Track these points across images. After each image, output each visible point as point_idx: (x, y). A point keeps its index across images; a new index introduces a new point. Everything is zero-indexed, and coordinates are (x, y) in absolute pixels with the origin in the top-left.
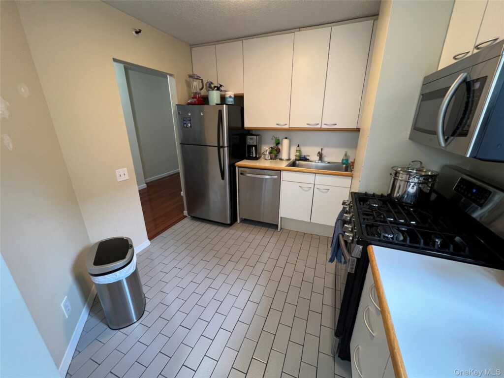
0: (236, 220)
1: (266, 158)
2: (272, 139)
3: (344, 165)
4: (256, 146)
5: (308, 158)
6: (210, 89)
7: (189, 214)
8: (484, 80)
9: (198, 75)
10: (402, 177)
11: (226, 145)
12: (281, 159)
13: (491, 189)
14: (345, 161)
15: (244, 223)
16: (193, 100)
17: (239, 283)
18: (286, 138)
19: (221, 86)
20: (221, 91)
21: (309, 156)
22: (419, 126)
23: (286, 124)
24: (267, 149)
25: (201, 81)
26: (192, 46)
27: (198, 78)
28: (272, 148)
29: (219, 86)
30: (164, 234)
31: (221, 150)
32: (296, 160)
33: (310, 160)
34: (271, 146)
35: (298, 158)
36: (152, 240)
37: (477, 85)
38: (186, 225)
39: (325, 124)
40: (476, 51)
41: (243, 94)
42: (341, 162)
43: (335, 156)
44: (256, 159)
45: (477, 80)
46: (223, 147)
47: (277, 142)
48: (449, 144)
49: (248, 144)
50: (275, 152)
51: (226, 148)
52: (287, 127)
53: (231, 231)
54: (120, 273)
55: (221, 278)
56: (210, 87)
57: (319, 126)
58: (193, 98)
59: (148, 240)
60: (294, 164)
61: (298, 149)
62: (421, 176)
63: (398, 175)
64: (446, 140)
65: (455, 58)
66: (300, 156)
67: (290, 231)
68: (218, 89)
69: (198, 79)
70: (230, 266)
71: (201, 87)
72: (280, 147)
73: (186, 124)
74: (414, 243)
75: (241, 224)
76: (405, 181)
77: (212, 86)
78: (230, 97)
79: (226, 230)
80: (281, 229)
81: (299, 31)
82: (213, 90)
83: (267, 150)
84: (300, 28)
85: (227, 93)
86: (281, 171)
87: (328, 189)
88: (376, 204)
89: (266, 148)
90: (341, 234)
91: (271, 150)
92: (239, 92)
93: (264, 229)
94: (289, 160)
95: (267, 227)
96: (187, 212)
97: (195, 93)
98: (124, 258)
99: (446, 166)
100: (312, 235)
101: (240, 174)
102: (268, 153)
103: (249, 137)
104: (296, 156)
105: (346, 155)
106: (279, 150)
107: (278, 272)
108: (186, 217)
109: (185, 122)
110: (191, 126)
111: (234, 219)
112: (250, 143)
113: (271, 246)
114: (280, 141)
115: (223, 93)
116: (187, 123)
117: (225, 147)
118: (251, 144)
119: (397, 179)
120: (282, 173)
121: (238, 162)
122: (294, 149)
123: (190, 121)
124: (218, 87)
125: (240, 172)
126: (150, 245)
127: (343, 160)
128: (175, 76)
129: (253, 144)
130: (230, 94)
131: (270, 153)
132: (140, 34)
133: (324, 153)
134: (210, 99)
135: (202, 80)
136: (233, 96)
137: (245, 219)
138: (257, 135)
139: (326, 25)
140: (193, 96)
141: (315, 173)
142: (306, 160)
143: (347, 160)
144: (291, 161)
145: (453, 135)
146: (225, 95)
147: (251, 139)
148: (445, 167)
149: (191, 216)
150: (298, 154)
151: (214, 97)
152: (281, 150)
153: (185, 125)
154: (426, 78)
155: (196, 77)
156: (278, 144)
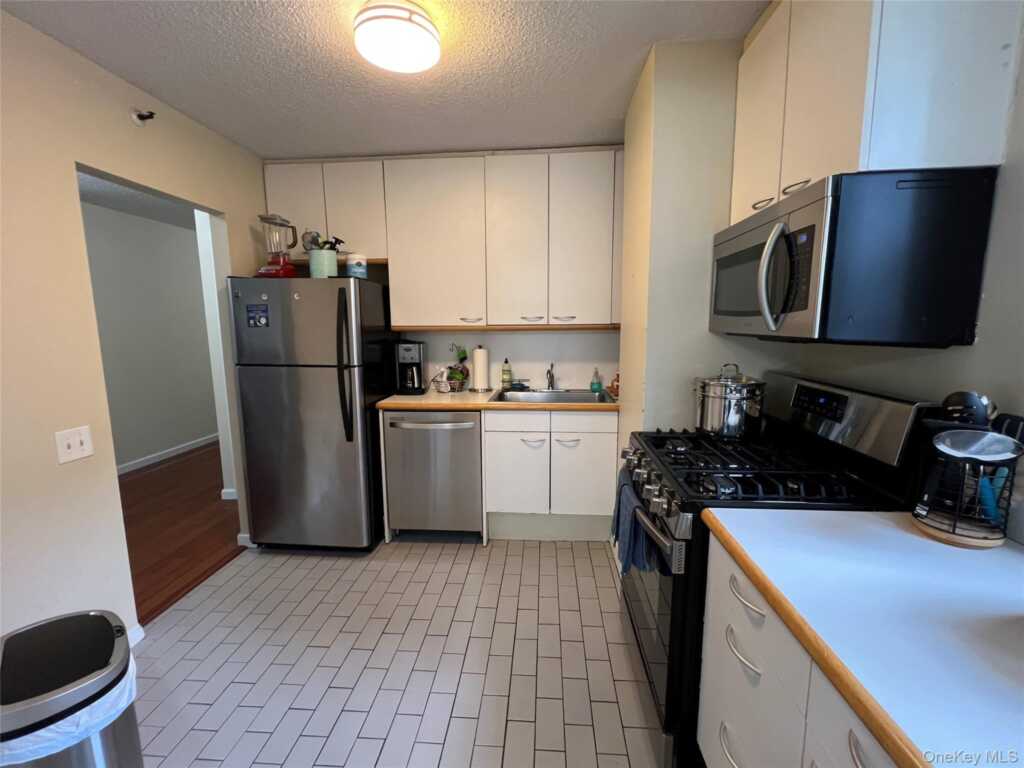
0: (382, 537)
1: (442, 389)
2: (452, 350)
3: (597, 394)
4: (418, 366)
5: (526, 384)
6: (314, 247)
7: (254, 539)
8: (810, 231)
9: (284, 217)
10: (714, 391)
11: (356, 363)
12: (473, 390)
13: (847, 393)
14: (596, 387)
15: (402, 541)
16: (269, 268)
17: (421, 681)
18: (480, 347)
19: (338, 241)
20: (338, 252)
21: (528, 380)
22: (723, 307)
23: (480, 319)
24: (443, 369)
25: (291, 230)
26: (265, 161)
27: (284, 224)
28: (450, 368)
29: (334, 241)
30: (184, 603)
31: (346, 372)
32: (506, 390)
33: (531, 388)
34: (449, 365)
35: (507, 385)
36: (149, 625)
37: (803, 239)
38: (248, 569)
39: (556, 318)
40: (783, 197)
41: (387, 260)
42: (589, 388)
43: (576, 377)
44: (421, 391)
45: (801, 231)
46: (349, 367)
47: (462, 356)
48: (781, 324)
49: (401, 361)
50: (459, 376)
51: (356, 369)
52: (482, 323)
53: (373, 562)
54: (90, 714)
55: (372, 679)
56: (315, 242)
57: (543, 322)
58: (270, 264)
59: (138, 625)
60: (501, 397)
61: (506, 367)
62: (744, 386)
63: (707, 388)
64: (776, 321)
65: (754, 207)
66: (510, 381)
67: (508, 541)
68: (333, 247)
69: (281, 225)
70: (389, 644)
71: (290, 242)
72: (468, 365)
73: (253, 318)
74: (769, 493)
75: (395, 544)
76: (721, 398)
77: (320, 240)
78: (359, 264)
79: (358, 565)
80: (488, 540)
81: (493, 154)
82: (322, 248)
83: (442, 373)
84: (495, 150)
85: (350, 256)
86: (480, 411)
87: (578, 440)
88: (682, 447)
89: (438, 370)
90: (637, 507)
91: (451, 373)
92: (378, 255)
93: (450, 548)
94: (489, 390)
95: (457, 542)
96: (247, 536)
97: (277, 255)
98: (104, 664)
99: (770, 372)
100: (554, 542)
101: (388, 425)
102: (445, 378)
103: (402, 347)
104: (503, 381)
105: (596, 373)
106: (468, 371)
107: (504, 633)
108: (244, 548)
109: (252, 315)
110: (267, 325)
111: (376, 534)
112: (404, 358)
113: (474, 580)
114: (468, 354)
115: (343, 257)
116: (257, 317)
117: (355, 366)
118: (409, 361)
119: (708, 397)
120: (483, 415)
121: (383, 399)
122: (497, 368)
123: (266, 311)
124: (331, 243)
125: (388, 422)
126: (145, 638)
127: (592, 384)
128: (227, 216)
129: (414, 361)
130: (358, 258)
131: (449, 378)
132: (149, 121)
133: (556, 372)
134: (314, 267)
135: (294, 229)
136: (364, 263)
137: (403, 532)
138: (419, 343)
139: (539, 150)
140: (270, 260)
141: (551, 410)
142: (523, 388)
143: (600, 384)
144: (494, 392)
145: (784, 310)
146: (346, 260)
147: (408, 350)
148: (768, 373)
149: (260, 545)
150: (506, 377)
151: (324, 263)
152: (470, 372)
153: (252, 322)
154: (717, 237)
155: (278, 221)
156: (463, 359)
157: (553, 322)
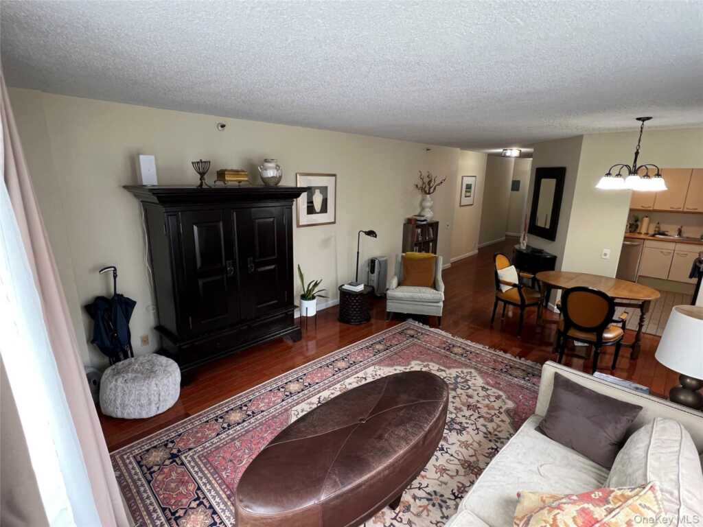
5: (666, 233)
12: (639, 233)
18: (647, 217)
32: (656, 234)
33: (669, 235)
39: (687, 209)
43: (693, 233)
50: (634, 227)
52: (651, 209)
57: (681, 210)
60: (653, 236)
61: (658, 225)
66: (659, 231)
72: (639, 223)
86: (643, 239)
87: (687, 254)
94: (648, 233)
104: (655, 231)
114: (640, 219)
120: (645, 241)
122: (653, 226)
133: (683, 230)
141: (676, 242)
142: (664, 234)
144: (650, 234)
150: (657, 230)
152: (640, 226)
156: (637, 221)
157: (685, 210)
